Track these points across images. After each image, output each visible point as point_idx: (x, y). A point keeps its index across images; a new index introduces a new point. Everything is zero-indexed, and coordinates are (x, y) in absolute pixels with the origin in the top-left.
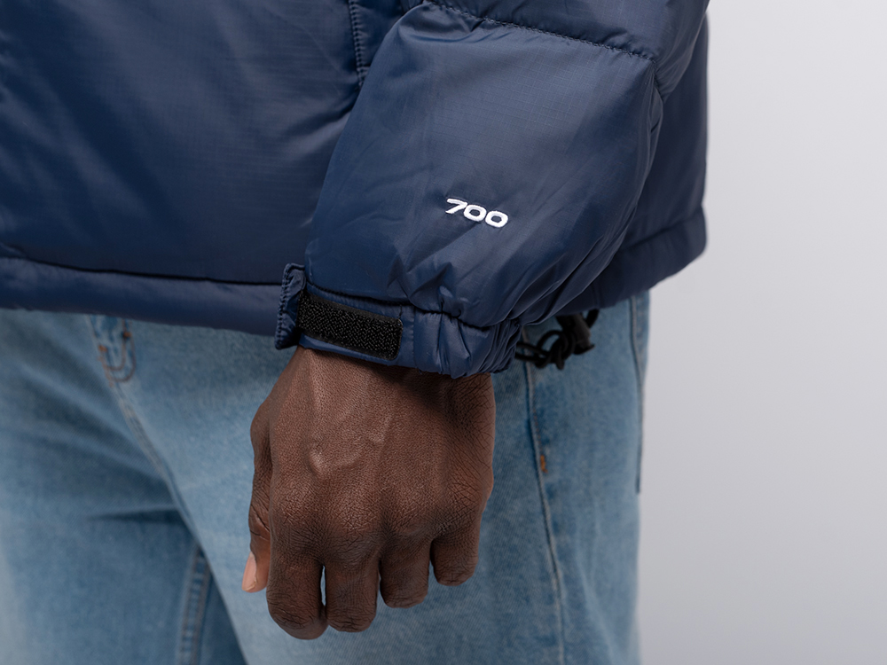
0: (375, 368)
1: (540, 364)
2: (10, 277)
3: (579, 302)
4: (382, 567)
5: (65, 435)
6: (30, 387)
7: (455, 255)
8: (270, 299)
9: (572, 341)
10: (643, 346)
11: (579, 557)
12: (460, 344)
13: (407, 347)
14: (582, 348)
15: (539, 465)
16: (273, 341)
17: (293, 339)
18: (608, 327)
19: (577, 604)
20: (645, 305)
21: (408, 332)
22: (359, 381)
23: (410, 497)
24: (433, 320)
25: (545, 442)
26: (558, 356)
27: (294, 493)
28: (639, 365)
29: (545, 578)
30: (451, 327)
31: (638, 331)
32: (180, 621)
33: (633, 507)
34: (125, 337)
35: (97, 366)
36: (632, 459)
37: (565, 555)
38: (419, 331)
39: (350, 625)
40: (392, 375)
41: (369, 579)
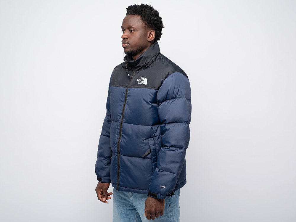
0: (155, 198)
1: (170, 196)
2: (122, 188)
3: (173, 191)
4: (156, 214)
5: (124, 201)
6: (121, 196)
7: (161, 190)
8: (147, 191)
9: (173, 194)
10: (180, 194)
11: (174, 214)
12: (162, 197)
13: (158, 197)
14: (174, 195)
15: (170, 206)
16: (146, 195)
17: (148, 195)
18: (176, 193)
19: (173, 218)
20: (180, 190)
21: (158, 196)
22: (154, 199)
23: (158, 209)
24: (160, 195)
25: (170, 203)
26: (171, 195)
27: (148, 208)
28: (179, 196)
29: (170, 216)
30: (161, 195)
31: (179, 192)
32: (135, 219)
33: (179, 209)
34: (132, 193)
35: (129, 195)
36: (178, 204)
37: (172, 213)
38: (159, 195)
39: (153, 219)
40: (156, 199)
41: (154, 216)
